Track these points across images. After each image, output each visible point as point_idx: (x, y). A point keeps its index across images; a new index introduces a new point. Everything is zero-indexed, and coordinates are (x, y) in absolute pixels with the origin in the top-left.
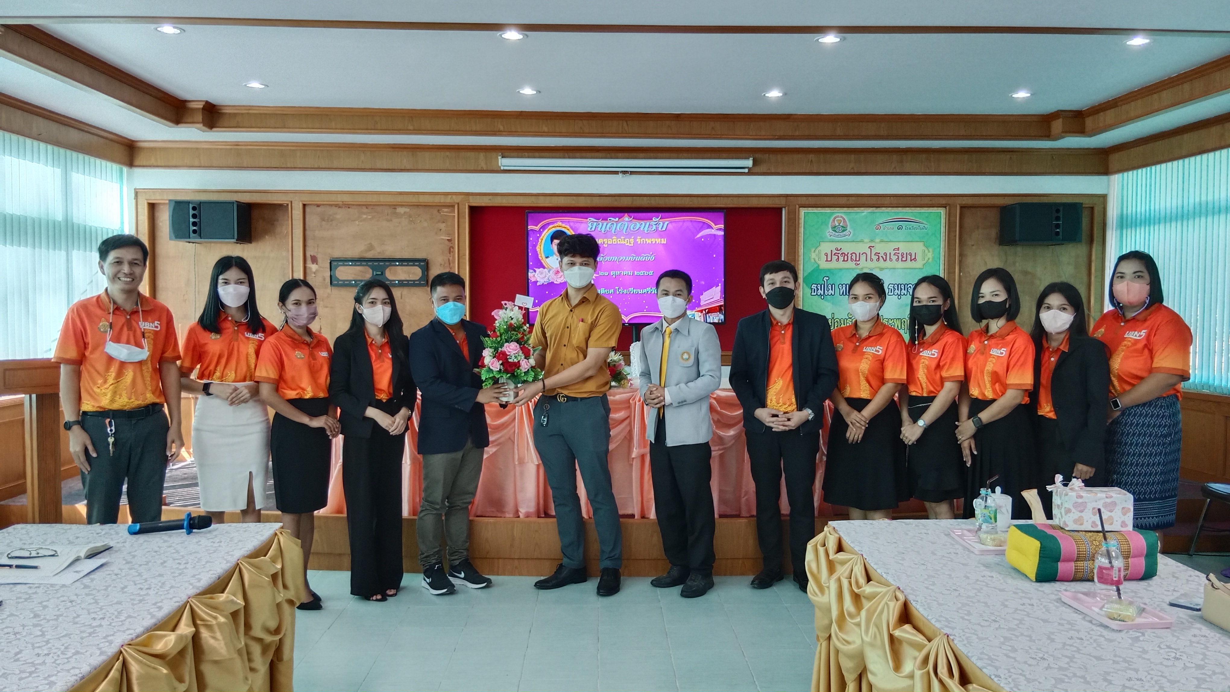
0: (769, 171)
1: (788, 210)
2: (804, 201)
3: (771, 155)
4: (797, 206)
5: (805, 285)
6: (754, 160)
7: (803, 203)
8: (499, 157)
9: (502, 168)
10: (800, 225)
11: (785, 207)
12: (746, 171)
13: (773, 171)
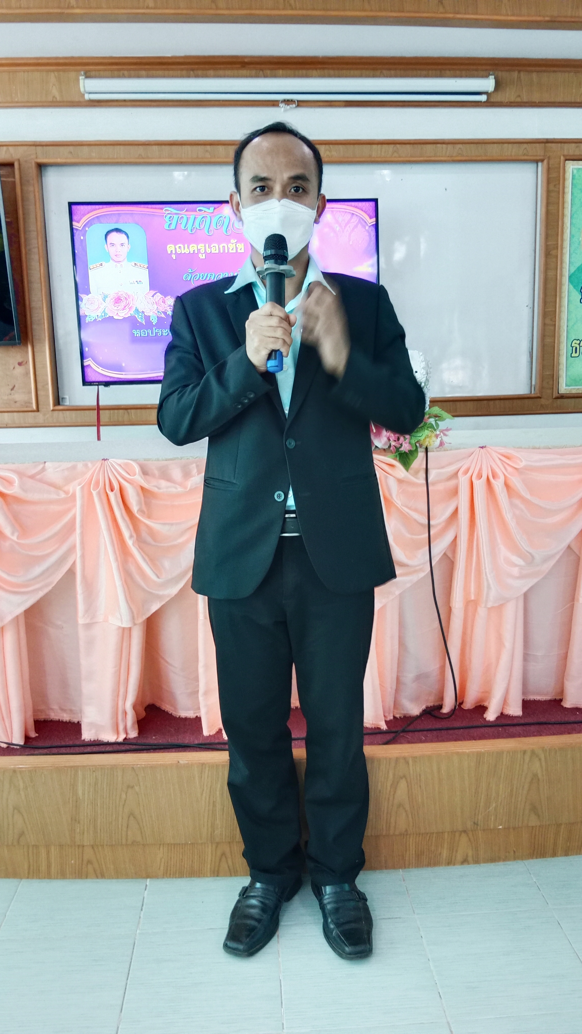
0: (519, 100)
1: (548, 164)
2: (571, 150)
3: (522, 74)
4: (562, 158)
5: (571, 287)
6: (495, 78)
7: (571, 153)
8: (81, 78)
9: (87, 97)
10: (566, 190)
11: (542, 161)
12: (483, 98)
13: (525, 100)
